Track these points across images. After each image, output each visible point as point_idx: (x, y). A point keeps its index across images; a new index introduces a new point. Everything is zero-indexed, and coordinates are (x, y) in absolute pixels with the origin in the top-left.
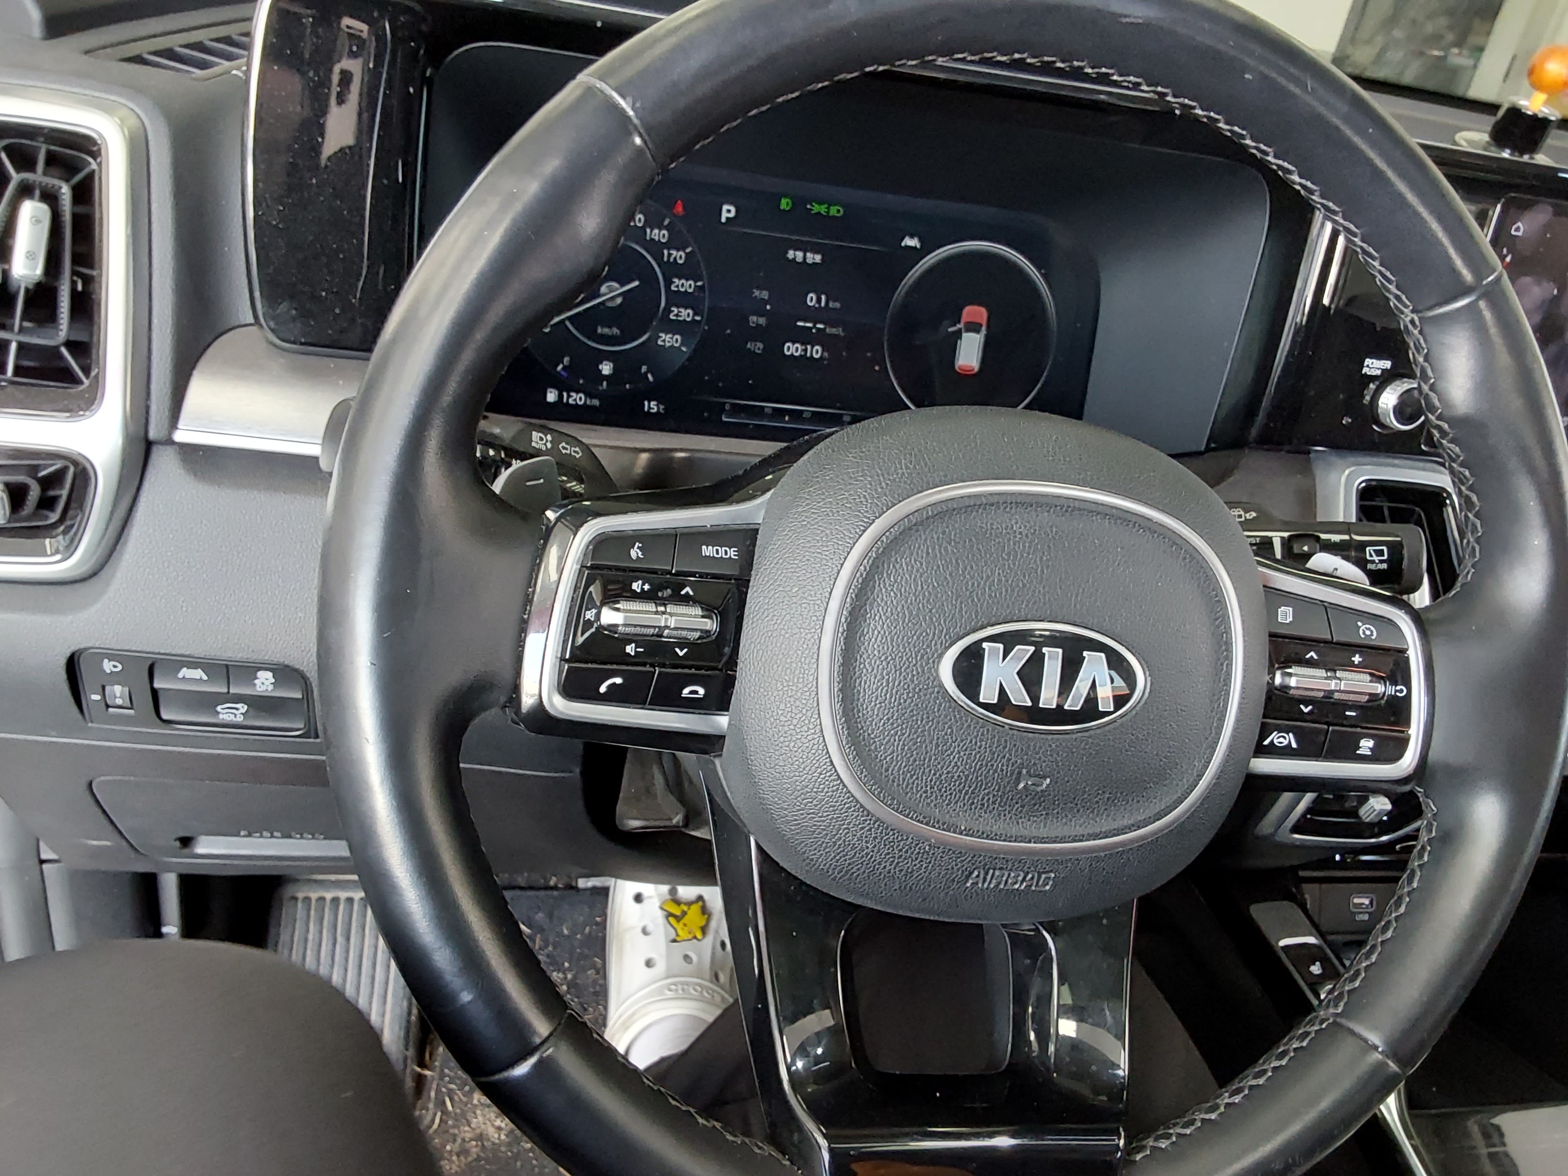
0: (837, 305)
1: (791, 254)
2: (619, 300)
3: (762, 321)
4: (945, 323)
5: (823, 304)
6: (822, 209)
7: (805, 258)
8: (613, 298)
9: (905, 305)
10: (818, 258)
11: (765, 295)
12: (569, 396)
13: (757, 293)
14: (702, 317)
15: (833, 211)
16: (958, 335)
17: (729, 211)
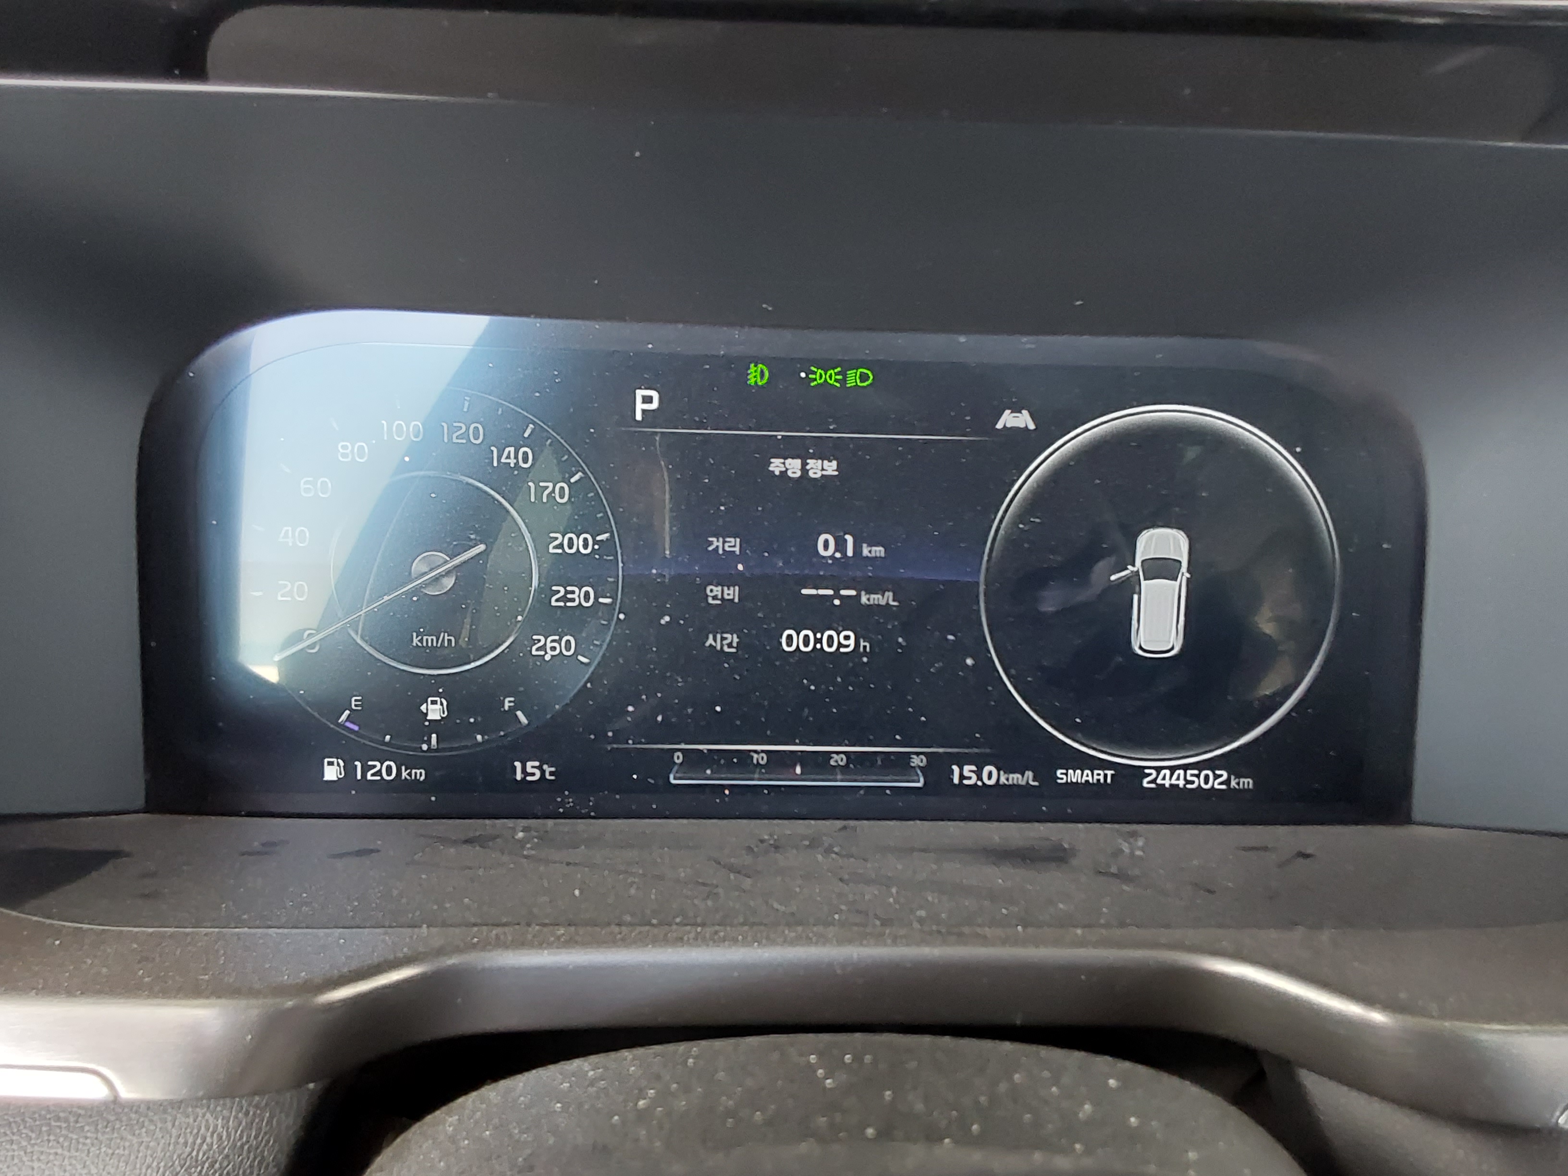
0: (879, 551)
1: (776, 466)
2: (449, 583)
3: (732, 593)
4: (1101, 566)
5: (850, 553)
6: (832, 377)
7: (804, 470)
8: (437, 579)
9: (1013, 542)
10: (831, 468)
11: (733, 545)
12: (366, 769)
13: (716, 543)
14: (614, 597)
15: (853, 378)
16: (1130, 586)
17: (647, 400)
